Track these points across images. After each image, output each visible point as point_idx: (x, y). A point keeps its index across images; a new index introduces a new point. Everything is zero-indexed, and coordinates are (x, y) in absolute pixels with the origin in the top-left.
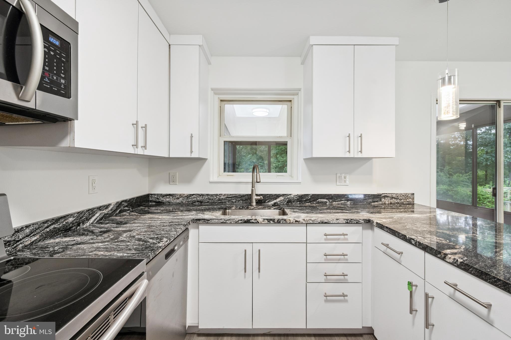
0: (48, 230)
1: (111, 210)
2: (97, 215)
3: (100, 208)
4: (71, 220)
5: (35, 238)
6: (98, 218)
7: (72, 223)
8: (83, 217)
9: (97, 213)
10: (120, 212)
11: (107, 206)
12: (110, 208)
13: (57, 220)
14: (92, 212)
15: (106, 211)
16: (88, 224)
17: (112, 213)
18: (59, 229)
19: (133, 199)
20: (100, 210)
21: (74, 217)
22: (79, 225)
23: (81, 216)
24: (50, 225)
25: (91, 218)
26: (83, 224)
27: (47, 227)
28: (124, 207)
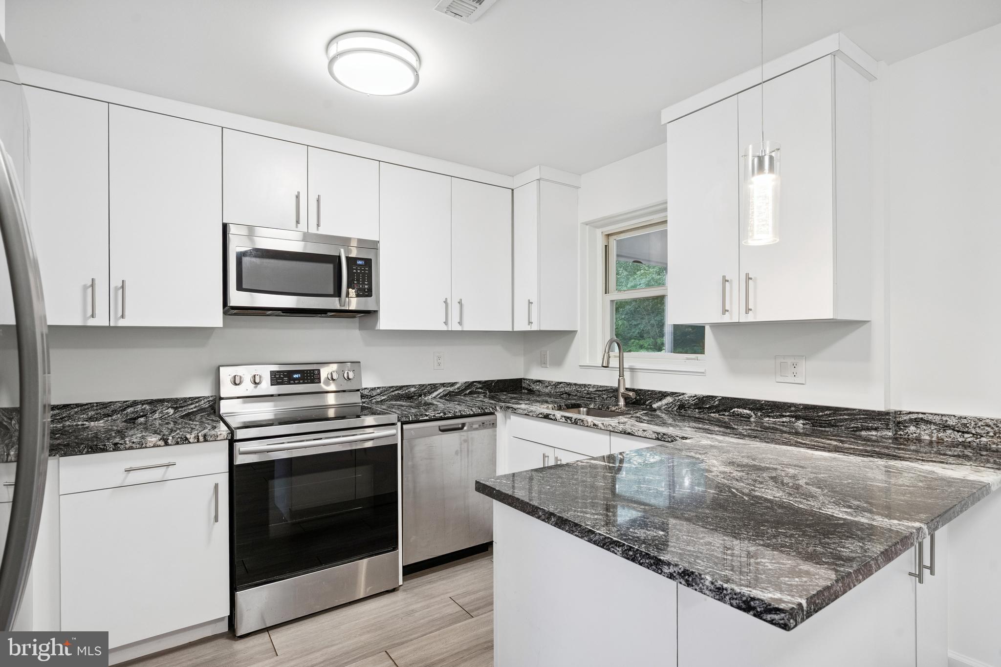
0: (393, 394)
1: (458, 388)
2: (440, 391)
3: (443, 385)
4: (413, 389)
5: (384, 398)
6: (442, 394)
7: (414, 392)
8: (424, 389)
9: (440, 389)
10: (471, 393)
11: (453, 384)
12: (456, 387)
13: (401, 388)
14: (434, 387)
15: (451, 389)
16: (430, 397)
17: (459, 392)
18: (402, 395)
19: (493, 381)
20: (444, 386)
21: (415, 388)
22: (420, 396)
23: (423, 388)
24: (395, 390)
25: (433, 392)
26: (425, 396)
27: (393, 391)
28: (477, 388)
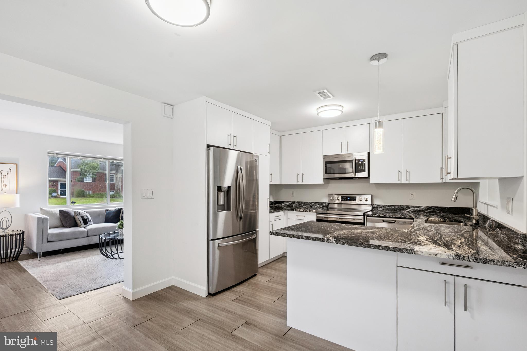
0: (387, 208)
1: (422, 209)
2: (412, 209)
3: (413, 206)
4: (397, 207)
5: (383, 209)
6: (412, 210)
7: (397, 208)
8: (403, 207)
9: (411, 208)
10: (430, 212)
11: (419, 207)
12: (421, 208)
13: (391, 206)
14: (408, 207)
15: (418, 209)
16: (406, 211)
17: (423, 210)
18: (391, 209)
19: (446, 207)
20: (414, 207)
21: (398, 206)
22: (401, 210)
23: (402, 207)
24: (388, 207)
25: (408, 209)
26: (403, 210)
27: (387, 207)
28: (434, 210)
